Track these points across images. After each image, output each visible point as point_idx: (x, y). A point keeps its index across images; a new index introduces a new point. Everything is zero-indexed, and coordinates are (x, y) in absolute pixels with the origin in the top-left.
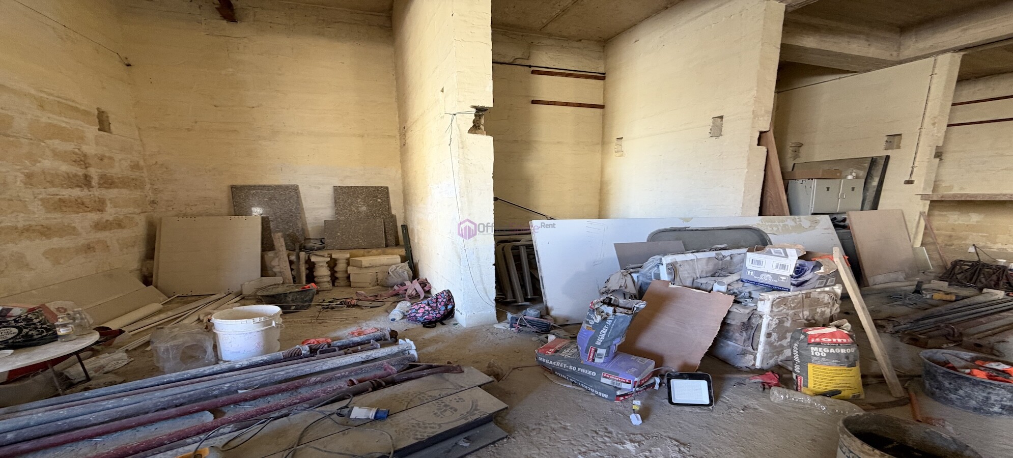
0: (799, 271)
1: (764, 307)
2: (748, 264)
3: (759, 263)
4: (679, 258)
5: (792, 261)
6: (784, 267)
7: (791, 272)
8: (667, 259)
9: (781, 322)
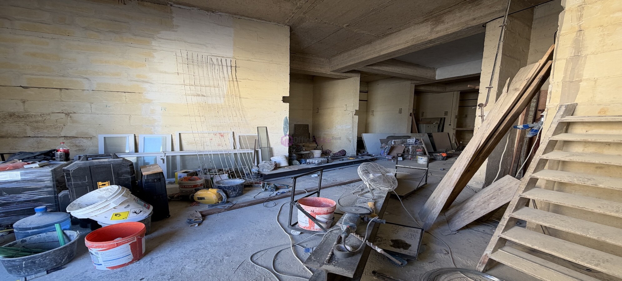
0: (416, 141)
1: (410, 148)
2: (408, 141)
3: (409, 141)
4: (395, 140)
5: (414, 140)
6: (413, 141)
7: (414, 142)
8: (393, 141)
9: (413, 150)
